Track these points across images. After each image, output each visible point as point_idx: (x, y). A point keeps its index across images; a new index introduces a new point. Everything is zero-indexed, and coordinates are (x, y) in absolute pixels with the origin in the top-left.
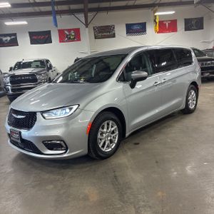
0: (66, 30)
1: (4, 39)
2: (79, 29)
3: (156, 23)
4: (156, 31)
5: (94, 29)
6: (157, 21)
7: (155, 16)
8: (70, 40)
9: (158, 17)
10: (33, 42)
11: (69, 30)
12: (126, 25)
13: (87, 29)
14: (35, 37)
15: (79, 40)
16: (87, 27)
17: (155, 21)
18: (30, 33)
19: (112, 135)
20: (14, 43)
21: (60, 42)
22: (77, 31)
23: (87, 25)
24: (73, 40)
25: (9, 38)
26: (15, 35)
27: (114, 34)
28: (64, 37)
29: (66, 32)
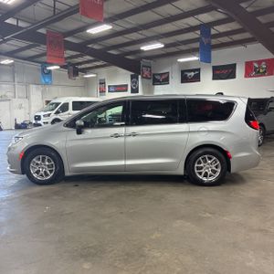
0: (256, 62)
1: (189, 74)
8: (258, 74)
10: (215, 77)
11: (259, 62)
14: (218, 72)
15: (272, 74)
18: (213, 67)
20: (197, 78)
21: (246, 77)
24: (262, 75)
25: (193, 74)
26: (199, 70)
28: (251, 70)
29: (256, 65)
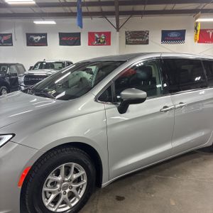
0: (97, 33)
1: (35, 38)
2: (110, 33)
3: (197, 31)
4: (196, 40)
5: (126, 34)
6: (199, 28)
7: (197, 23)
8: (99, 43)
9: (199, 25)
10: (62, 43)
11: (100, 34)
12: (163, 31)
13: (118, 33)
15: (109, 44)
16: (118, 31)
17: (196, 29)
18: (60, 34)
19: (75, 186)
20: (44, 42)
21: (89, 45)
22: (108, 35)
23: (118, 29)
24: (102, 44)
26: (46, 35)
27: (148, 41)
28: (93, 40)
29: (97, 36)
